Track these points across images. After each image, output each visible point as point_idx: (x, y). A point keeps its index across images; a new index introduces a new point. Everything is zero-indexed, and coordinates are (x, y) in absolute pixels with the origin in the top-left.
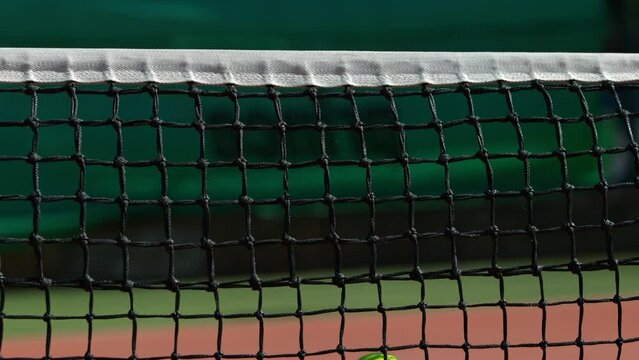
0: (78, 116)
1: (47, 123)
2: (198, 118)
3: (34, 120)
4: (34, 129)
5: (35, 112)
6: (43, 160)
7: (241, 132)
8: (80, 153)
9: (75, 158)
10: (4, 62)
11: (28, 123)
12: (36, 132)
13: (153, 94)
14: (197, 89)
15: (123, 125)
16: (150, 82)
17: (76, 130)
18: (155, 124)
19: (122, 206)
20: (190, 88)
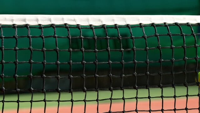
0: (30, 34)
1: (20, 37)
2: (69, 35)
3: (16, 36)
4: (16, 39)
5: (16, 33)
6: (19, 50)
7: (83, 39)
8: (31, 47)
9: (29, 49)
10: (6, 19)
11: (14, 37)
12: (17, 40)
13: (54, 28)
14: (68, 26)
15: (45, 37)
16: (52, 24)
17: (30, 39)
18: (55, 37)
19: (44, 65)
20: (66, 25)
